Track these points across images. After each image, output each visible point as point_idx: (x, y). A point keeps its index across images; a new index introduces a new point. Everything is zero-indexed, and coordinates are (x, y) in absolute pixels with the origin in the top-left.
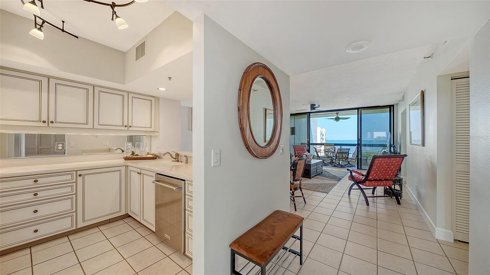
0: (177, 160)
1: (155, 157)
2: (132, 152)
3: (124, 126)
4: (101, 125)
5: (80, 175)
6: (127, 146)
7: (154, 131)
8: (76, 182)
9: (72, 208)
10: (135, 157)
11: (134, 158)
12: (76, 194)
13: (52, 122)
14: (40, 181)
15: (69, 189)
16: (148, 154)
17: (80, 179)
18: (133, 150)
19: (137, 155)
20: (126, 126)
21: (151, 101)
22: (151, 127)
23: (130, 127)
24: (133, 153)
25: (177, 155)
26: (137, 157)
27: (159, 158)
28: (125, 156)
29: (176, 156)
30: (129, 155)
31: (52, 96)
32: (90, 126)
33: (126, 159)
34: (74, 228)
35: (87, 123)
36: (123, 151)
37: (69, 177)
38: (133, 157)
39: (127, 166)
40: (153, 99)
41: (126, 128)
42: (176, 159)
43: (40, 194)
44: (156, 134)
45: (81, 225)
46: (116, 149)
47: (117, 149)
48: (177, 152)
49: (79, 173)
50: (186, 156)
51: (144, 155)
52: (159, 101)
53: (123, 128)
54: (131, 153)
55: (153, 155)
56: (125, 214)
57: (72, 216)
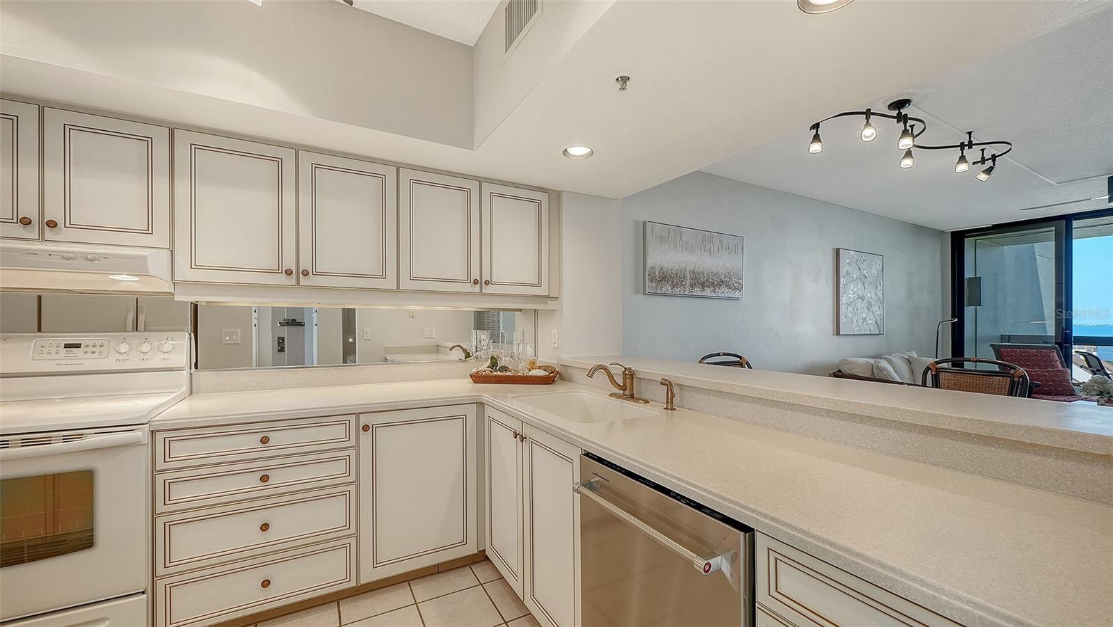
0: (627, 392)
1: (551, 378)
2: (492, 358)
3: (472, 281)
4: (416, 279)
5: (366, 428)
6: (478, 341)
7: (547, 297)
8: (357, 447)
9: (348, 524)
10: (499, 373)
11: (497, 376)
12: (357, 483)
13: (306, 273)
14: (275, 438)
15: (339, 468)
16: (533, 365)
17: (365, 438)
18: (493, 351)
19: (504, 368)
20: (476, 282)
21: (539, 203)
22: (539, 284)
23: (487, 283)
24: (494, 363)
25: (630, 375)
26: (504, 374)
27: (562, 378)
28: (475, 370)
29: (625, 379)
30: (484, 367)
31: (305, 199)
32: (390, 283)
33: (478, 378)
34: (353, 583)
35: (383, 276)
36: (468, 356)
37: (339, 431)
38: (495, 373)
39: (481, 405)
40: (543, 197)
41: (477, 289)
42: (624, 390)
43: (276, 478)
44: (551, 305)
45: (369, 576)
46: (451, 347)
47: (453, 347)
48: (627, 366)
49: (364, 420)
50: (667, 384)
51: (522, 370)
52: (559, 201)
53: (468, 288)
54: (489, 363)
55: (545, 370)
56: (476, 552)
57: (347, 547)
